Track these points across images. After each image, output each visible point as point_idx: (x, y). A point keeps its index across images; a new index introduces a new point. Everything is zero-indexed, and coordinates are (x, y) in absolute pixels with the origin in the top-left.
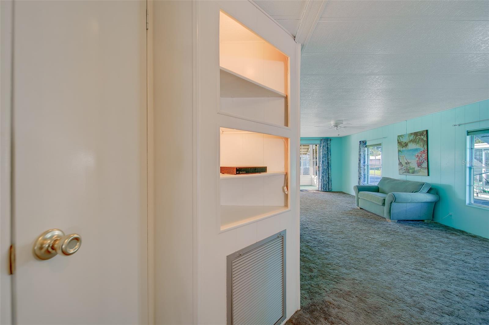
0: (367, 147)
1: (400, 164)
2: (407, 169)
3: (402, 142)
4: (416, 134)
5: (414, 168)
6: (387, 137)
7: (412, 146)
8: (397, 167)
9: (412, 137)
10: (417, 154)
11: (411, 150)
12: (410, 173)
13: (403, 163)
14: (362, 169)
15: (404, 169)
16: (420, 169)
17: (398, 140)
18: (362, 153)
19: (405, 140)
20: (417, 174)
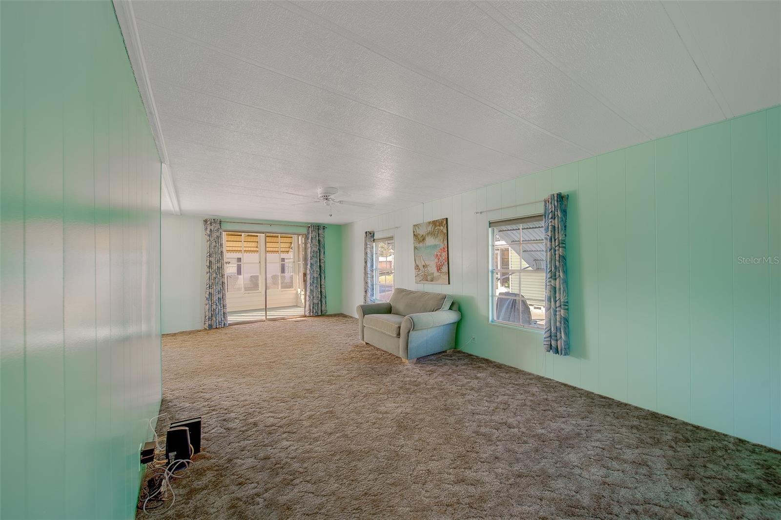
0: (375, 241)
1: (417, 267)
2: (425, 275)
3: (419, 234)
4: (434, 223)
5: (433, 273)
6: (400, 227)
7: (430, 241)
8: (413, 272)
9: (430, 228)
10: (436, 253)
11: (429, 247)
12: (428, 281)
13: (421, 267)
14: (369, 276)
15: (422, 276)
16: (439, 274)
17: (414, 232)
18: (369, 251)
19: (422, 232)
20: (437, 282)
